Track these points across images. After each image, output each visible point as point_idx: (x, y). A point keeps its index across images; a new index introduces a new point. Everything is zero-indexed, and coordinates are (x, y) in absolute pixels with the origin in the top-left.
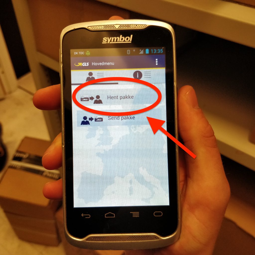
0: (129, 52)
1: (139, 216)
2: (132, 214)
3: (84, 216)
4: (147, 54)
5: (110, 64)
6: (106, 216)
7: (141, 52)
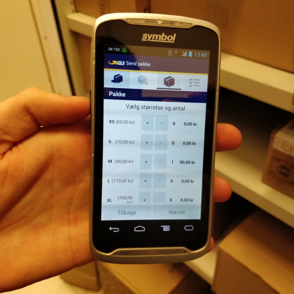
1: (169, 230)
2: (163, 228)
3: (113, 230)
4: (190, 57)
5: (149, 65)
6: (136, 230)
7: (183, 54)
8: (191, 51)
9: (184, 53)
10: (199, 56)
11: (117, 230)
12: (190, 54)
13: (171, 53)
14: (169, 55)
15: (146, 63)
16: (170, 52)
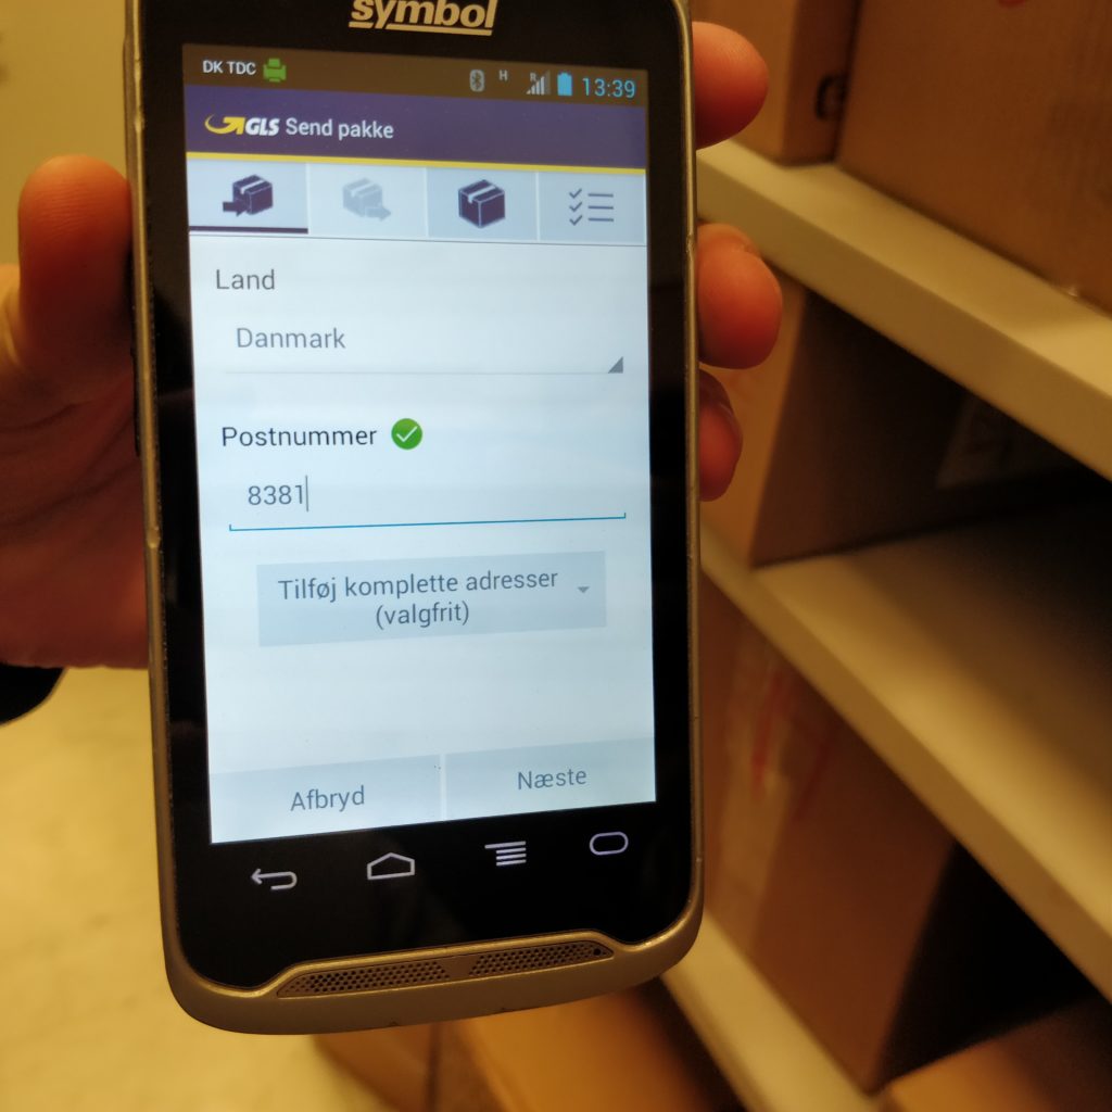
0: (477, 81)
1: (524, 861)
2: (493, 853)
3: (267, 883)
4: (564, 98)
5: (388, 131)
6: (373, 874)
7: (534, 83)
8: (569, 73)
9: (538, 78)
10: (600, 91)
11: (287, 880)
12: (565, 84)
13: (482, 81)
14: (473, 87)
15: (375, 123)
16: (478, 76)
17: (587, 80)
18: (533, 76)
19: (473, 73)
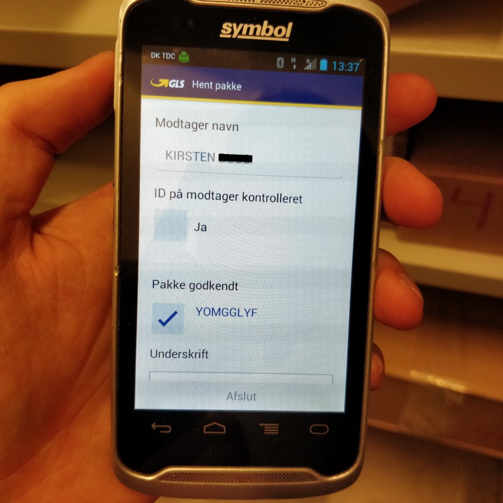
0: (280, 63)
1: (277, 433)
2: (263, 428)
3: (158, 429)
4: (323, 72)
6: (206, 431)
7: (308, 64)
9: (311, 62)
10: (341, 68)
11: (168, 429)
12: (324, 64)
13: (283, 63)
14: (278, 66)
16: (281, 61)
17: (335, 63)
18: (308, 61)
19: (278, 59)
